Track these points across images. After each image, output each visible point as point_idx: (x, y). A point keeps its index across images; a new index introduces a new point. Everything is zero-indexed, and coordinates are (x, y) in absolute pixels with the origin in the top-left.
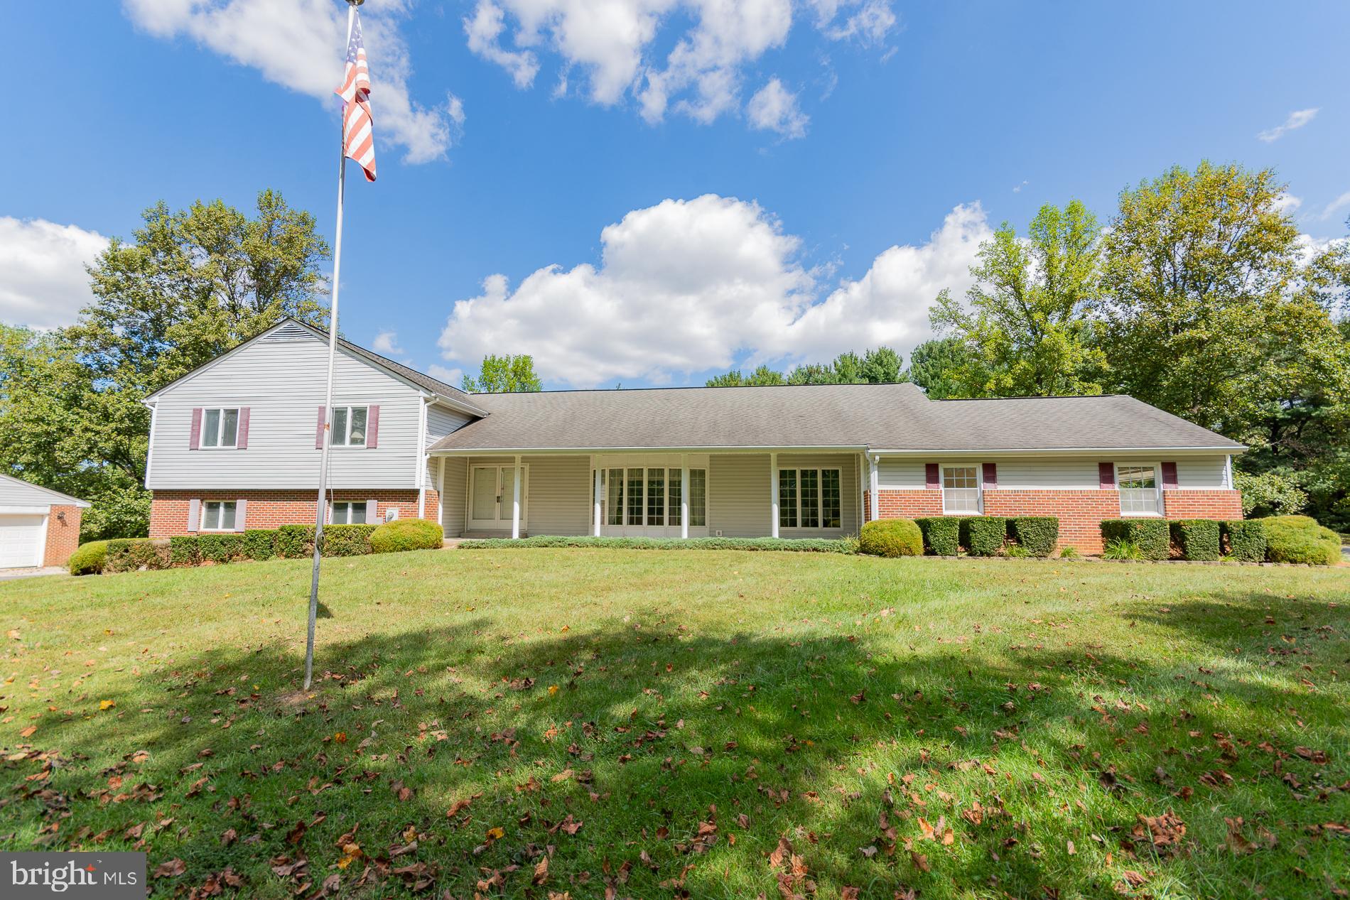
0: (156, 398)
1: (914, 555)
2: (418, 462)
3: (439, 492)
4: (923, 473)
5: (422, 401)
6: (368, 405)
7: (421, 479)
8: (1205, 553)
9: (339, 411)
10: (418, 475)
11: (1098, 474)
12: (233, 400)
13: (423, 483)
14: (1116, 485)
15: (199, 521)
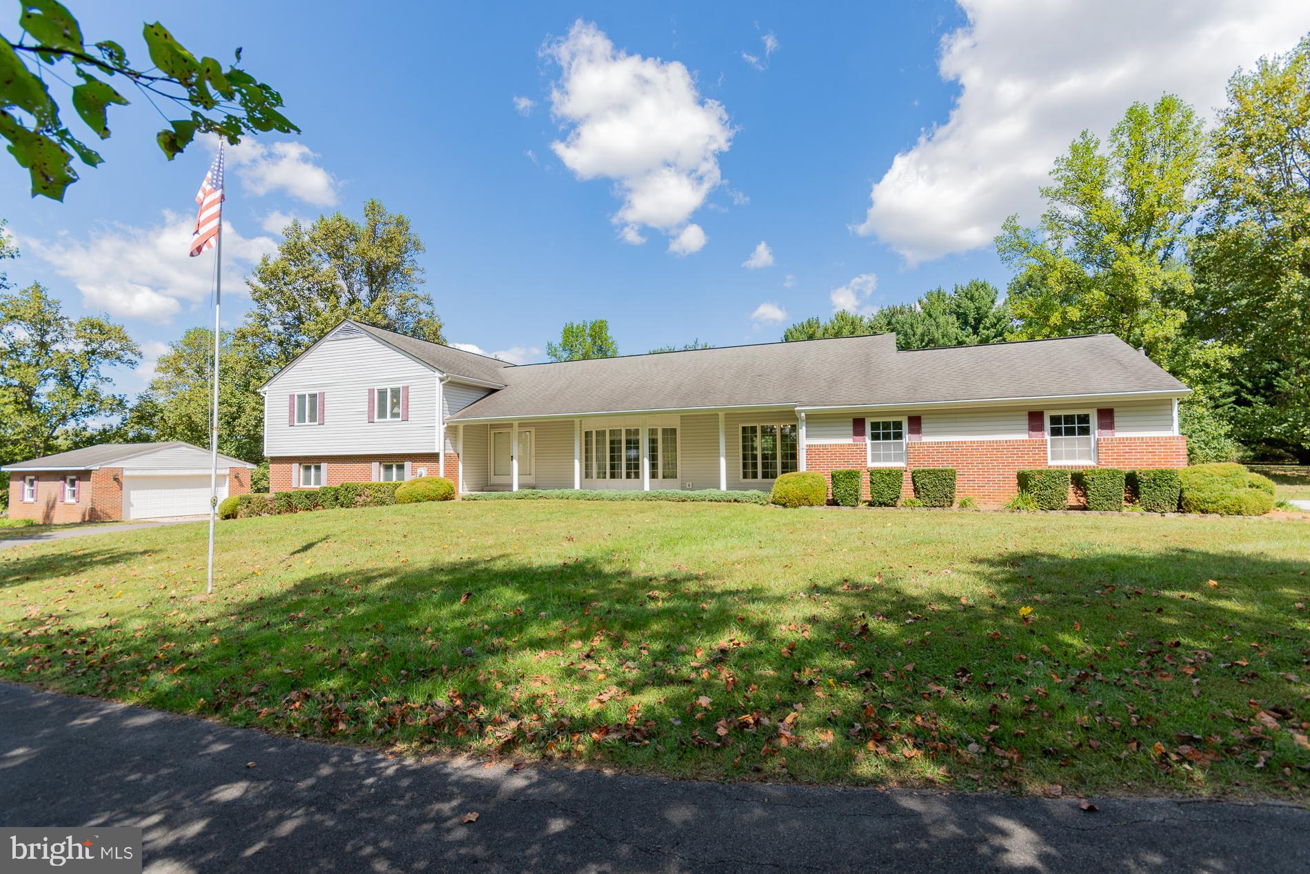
0: (266, 388)
1: (812, 505)
2: (437, 431)
3: (458, 455)
4: (850, 428)
5: (438, 381)
6: (400, 386)
7: (438, 443)
8: (1107, 502)
9: (382, 394)
10: (437, 441)
11: (1027, 422)
12: (314, 386)
13: (442, 447)
14: (1046, 433)
15: (299, 480)
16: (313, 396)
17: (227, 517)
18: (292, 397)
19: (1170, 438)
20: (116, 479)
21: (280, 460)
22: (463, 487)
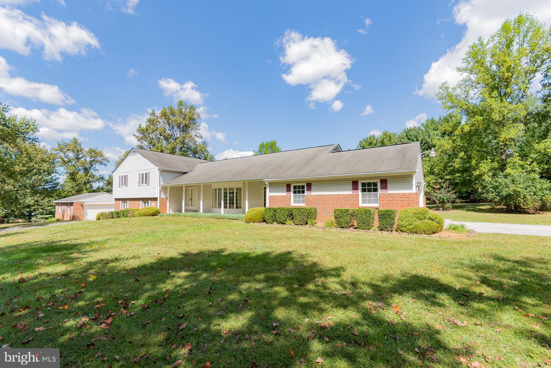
0: (114, 173)
2: (157, 189)
3: (167, 198)
4: (285, 189)
5: (157, 170)
6: (147, 172)
8: (364, 225)
9: (143, 175)
10: (157, 193)
11: (352, 186)
12: (125, 173)
13: (159, 195)
14: (359, 191)
15: (122, 207)
16: (125, 176)
17: (98, 220)
18: (120, 176)
19: (410, 194)
20: (82, 206)
21: (117, 200)
22: (169, 211)
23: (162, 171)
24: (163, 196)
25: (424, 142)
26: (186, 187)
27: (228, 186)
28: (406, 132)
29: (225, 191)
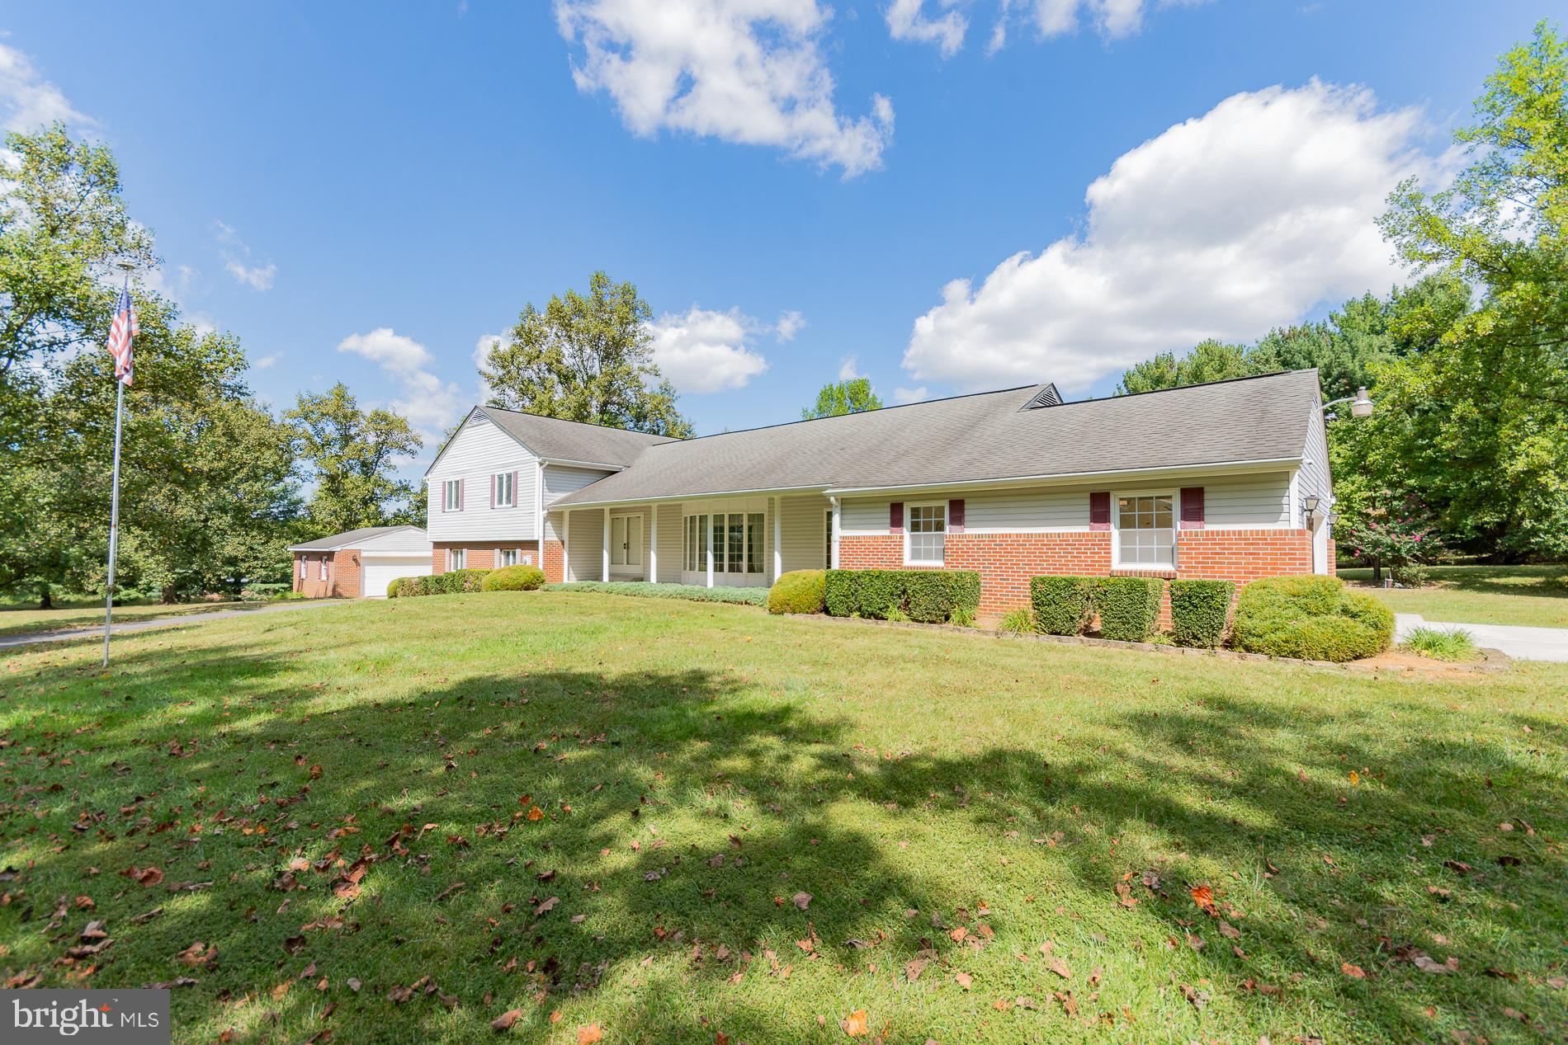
0: (429, 476)
3: (563, 542)
4: (887, 516)
5: (537, 465)
6: (513, 471)
7: (537, 531)
8: (1123, 627)
9: (501, 478)
10: (536, 528)
13: (541, 534)
14: (1112, 525)
15: (451, 563)
16: (457, 483)
17: (392, 597)
18: (444, 483)
20: (356, 560)
21: (438, 545)
22: (569, 577)
23: (550, 469)
24: (553, 537)
25: (1335, 373)
26: (612, 511)
27: (726, 509)
28: (1276, 342)
29: (719, 524)
